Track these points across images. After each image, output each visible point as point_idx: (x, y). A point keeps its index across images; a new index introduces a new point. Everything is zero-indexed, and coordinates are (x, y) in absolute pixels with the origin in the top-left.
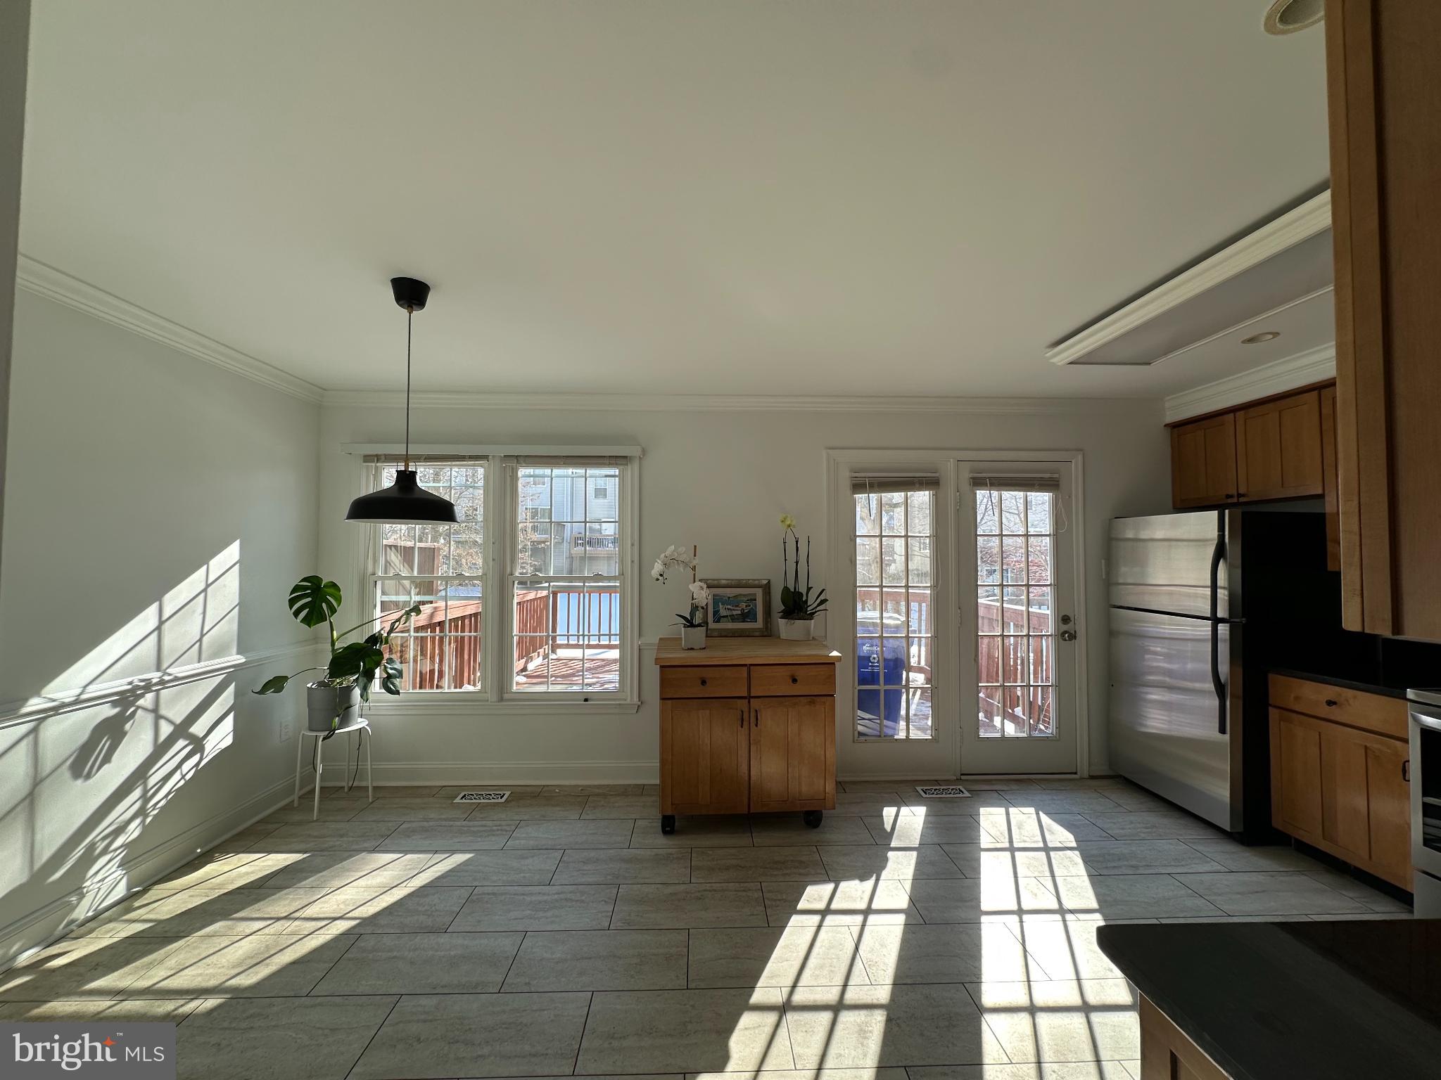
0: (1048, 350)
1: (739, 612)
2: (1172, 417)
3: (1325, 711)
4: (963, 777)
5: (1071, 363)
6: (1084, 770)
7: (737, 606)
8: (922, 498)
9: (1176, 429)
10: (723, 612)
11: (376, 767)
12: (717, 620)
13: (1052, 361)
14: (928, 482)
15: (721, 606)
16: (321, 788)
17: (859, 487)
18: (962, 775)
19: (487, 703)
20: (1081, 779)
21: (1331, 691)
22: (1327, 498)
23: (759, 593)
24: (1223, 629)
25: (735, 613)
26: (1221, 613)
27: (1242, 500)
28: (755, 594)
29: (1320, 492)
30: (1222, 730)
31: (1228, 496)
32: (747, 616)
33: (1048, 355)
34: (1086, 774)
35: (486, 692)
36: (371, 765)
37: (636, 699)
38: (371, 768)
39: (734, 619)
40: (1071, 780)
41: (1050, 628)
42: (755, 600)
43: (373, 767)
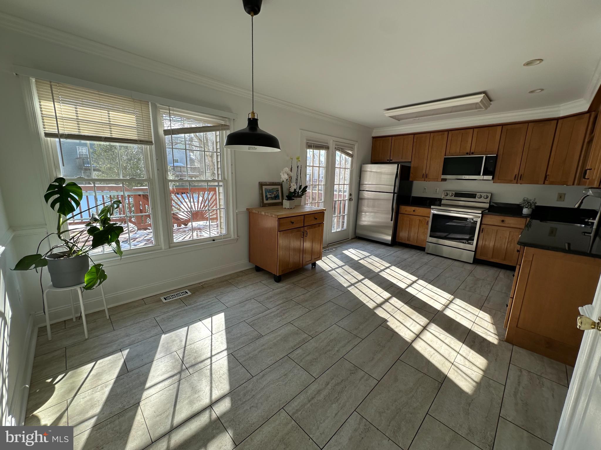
0: (384, 111)
1: (274, 196)
2: (374, 135)
3: (412, 213)
4: (328, 245)
5: (390, 117)
6: (350, 238)
7: (273, 193)
8: (323, 152)
9: (374, 139)
10: (269, 196)
11: (108, 297)
12: (267, 200)
13: (385, 114)
14: (326, 148)
15: (268, 193)
16: (86, 315)
17: (310, 146)
18: (328, 244)
19: (161, 251)
20: (350, 240)
21: (413, 208)
22: (412, 163)
23: (279, 187)
24: (396, 195)
25: (273, 196)
26: (396, 191)
27: (391, 161)
28: (278, 188)
29: (410, 161)
30: (392, 220)
31: (388, 160)
32: (276, 197)
33: (384, 112)
34: (351, 239)
35: (159, 245)
36: (105, 297)
37: (236, 236)
38: (105, 299)
39: (272, 198)
40: (348, 241)
41: (347, 198)
42: (278, 191)
43: (106, 298)
